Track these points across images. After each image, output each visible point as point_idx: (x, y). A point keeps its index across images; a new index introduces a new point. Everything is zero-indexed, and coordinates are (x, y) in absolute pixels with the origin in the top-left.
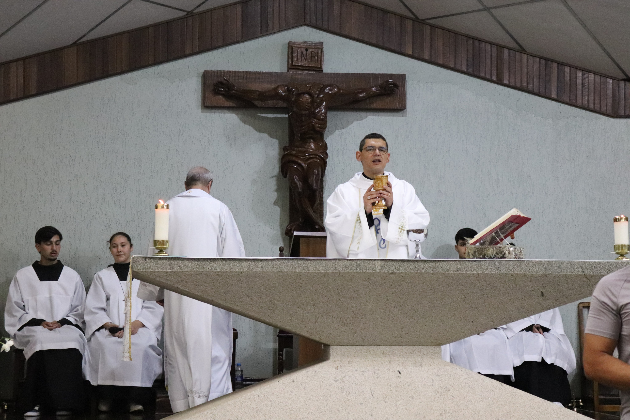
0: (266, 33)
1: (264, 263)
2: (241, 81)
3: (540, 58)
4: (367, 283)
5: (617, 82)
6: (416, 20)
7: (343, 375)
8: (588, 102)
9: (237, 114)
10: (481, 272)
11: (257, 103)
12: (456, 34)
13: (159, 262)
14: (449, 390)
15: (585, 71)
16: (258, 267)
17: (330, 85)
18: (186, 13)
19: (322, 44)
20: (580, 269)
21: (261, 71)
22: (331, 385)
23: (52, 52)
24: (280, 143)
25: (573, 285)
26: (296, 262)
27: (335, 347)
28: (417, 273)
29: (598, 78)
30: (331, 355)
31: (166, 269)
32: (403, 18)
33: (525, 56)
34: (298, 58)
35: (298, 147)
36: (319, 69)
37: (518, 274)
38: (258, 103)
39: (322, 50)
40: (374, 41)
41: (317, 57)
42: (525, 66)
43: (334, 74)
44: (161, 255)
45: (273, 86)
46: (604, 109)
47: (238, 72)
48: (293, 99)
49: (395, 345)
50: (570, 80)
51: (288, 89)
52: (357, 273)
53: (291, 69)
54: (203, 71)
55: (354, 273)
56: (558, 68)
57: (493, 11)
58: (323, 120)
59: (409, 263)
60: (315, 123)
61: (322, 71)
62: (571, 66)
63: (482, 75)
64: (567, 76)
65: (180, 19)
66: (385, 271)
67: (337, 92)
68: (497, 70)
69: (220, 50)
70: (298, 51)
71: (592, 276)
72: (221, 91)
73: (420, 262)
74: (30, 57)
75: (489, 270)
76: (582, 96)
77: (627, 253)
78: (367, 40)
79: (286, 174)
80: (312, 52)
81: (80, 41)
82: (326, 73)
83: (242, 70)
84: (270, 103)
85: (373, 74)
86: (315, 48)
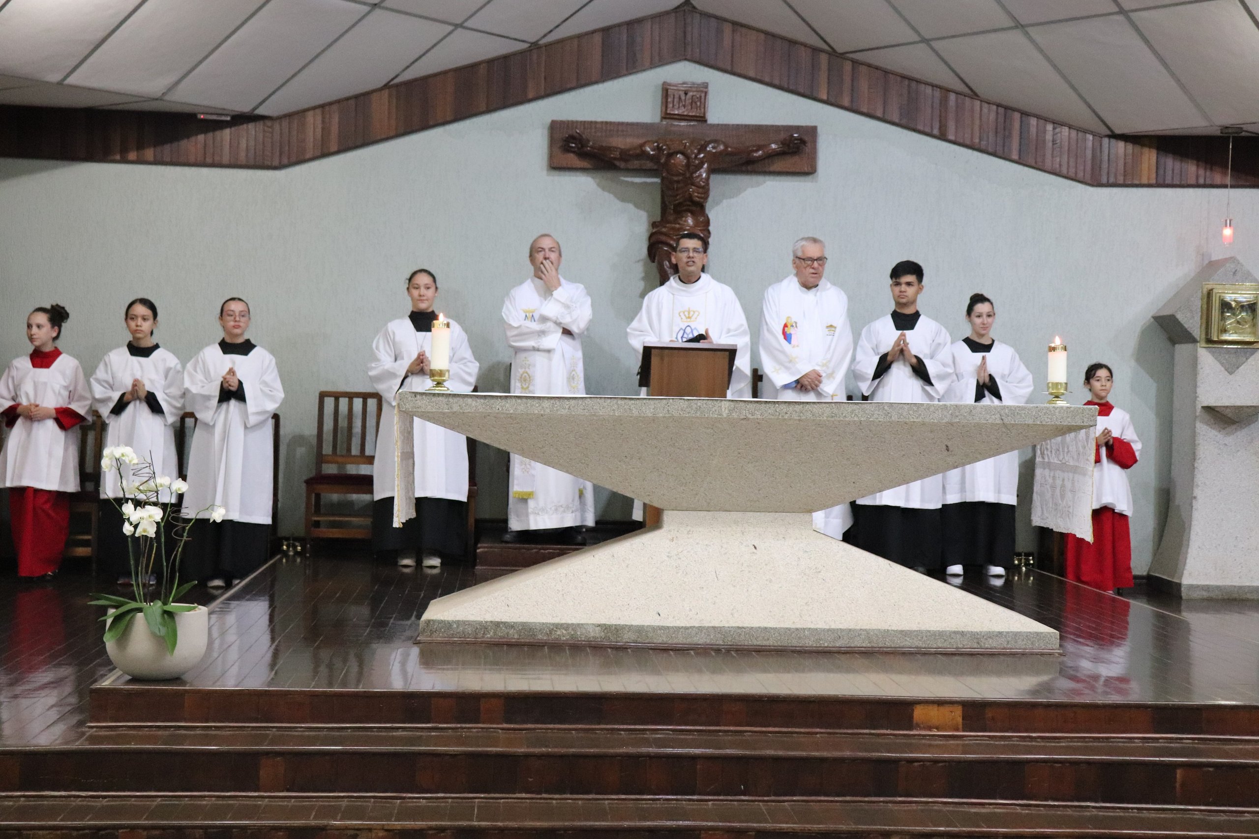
0: (634, 71)
1: (573, 402)
2: (599, 134)
3: (998, 105)
4: (709, 431)
5: (1100, 139)
6: (833, 53)
7: (680, 550)
8: (1060, 165)
9: (593, 178)
10: (865, 419)
11: (617, 163)
12: (886, 72)
13: (434, 399)
14: (820, 572)
15: (1056, 123)
16: (565, 409)
17: (715, 141)
18: (529, 45)
19: (706, 85)
20: (998, 416)
21: (626, 121)
22: (662, 562)
23: (356, 97)
24: (649, 216)
25: (988, 437)
26: (615, 401)
27: (670, 512)
28: (777, 419)
29: (1074, 133)
30: (665, 522)
31: (443, 409)
32: (815, 50)
33: (978, 103)
34: (675, 103)
35: (671, 223)
36: (702, 119)
37: (914, 422)
38: (622, 165)
39: (706, 93)
40: (777, 82)
41: (698, 104)
42: (977, 115)
43: (722, 125)
44: (438, 390)
45: (641, 141)
46: (1080, 175)
47: (596, 123)
48: (663, 161)
49: (751, 511)
50: (1037, 136)
51: (658, 146)
52: (697, 417)
53: (665, 118)
54: (549, 121)
55: (693, 417)
56: (1021, 122)
57: (934, 44)
58: (703, 187)
59: (768, 405)
60: (693, 191)
61: (706, 121)
62: (1038, 117)
63: (920, 128)
64: (1033, 131)
65: (522, 53)
66: (735, 415)
67: (723, 150)
68: (940, 122)
69: (573, 94)
70: (674, 95)
71: (1013, 425)
72: (572, 147)
73: (783, 405)
74: (330, 104)
75: (876, 416)
76: (1053, 157)
77: (1063, 394)
78: (767, 79)
79: (654, 259)
80: (693, 96)
81: (392, 83)
82: (711, 124)
83: (599, 120)
84: (636, 164)
85: (773, 126)
86: (697, 91)
